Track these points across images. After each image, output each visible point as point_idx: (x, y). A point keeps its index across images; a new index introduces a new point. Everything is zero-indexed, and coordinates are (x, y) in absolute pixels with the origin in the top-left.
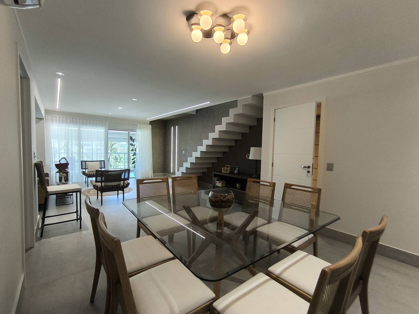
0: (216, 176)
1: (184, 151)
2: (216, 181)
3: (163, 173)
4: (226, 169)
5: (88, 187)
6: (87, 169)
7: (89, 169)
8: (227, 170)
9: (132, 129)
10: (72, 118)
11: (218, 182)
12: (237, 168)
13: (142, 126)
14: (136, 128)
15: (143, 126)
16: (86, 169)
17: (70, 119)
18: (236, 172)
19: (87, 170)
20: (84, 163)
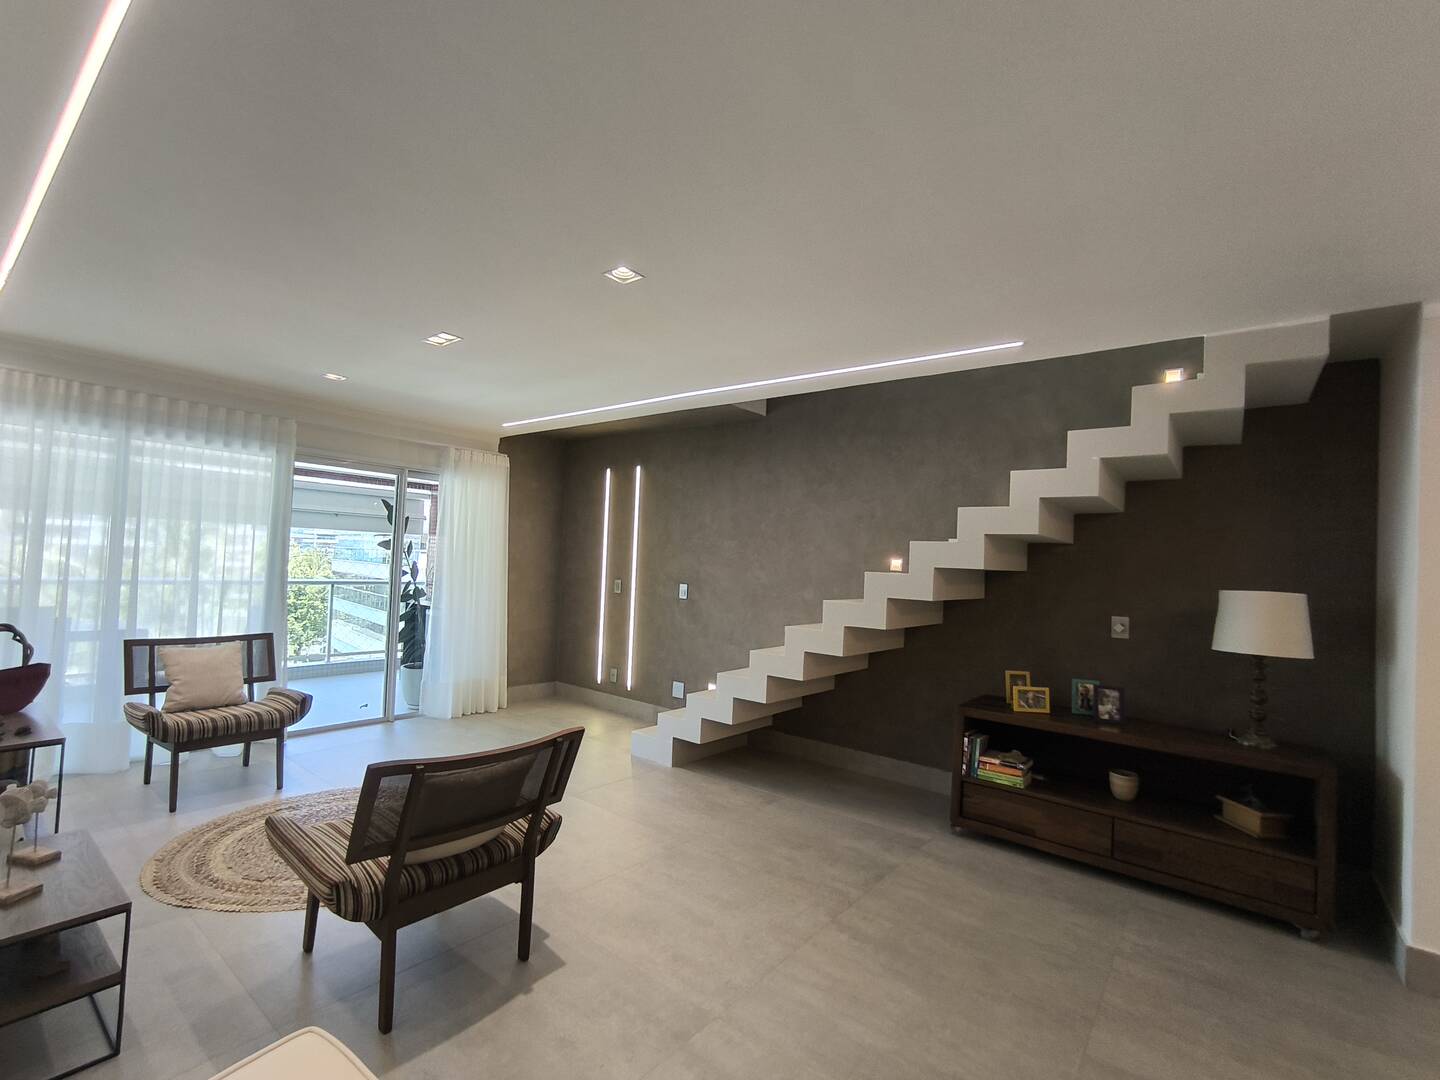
0: (973, 726)
1: (683, 587)
2: (980, 755)
3: (543, 684)
4: (1030, 695)
5: (173, 809)
6: (163, 689)
7: (177, 692)
8: (1037, 701)
9: (416, 467)
10: (83, 385)
11: (997, 762)
12: (1107, 691)
13: (467, 454)
14: (438, 465)
15: (475, 458)
16: (153, 689)
17: (68, 386)
18: (1109, 713)
19: (160, 698)
20: (141, 655)
